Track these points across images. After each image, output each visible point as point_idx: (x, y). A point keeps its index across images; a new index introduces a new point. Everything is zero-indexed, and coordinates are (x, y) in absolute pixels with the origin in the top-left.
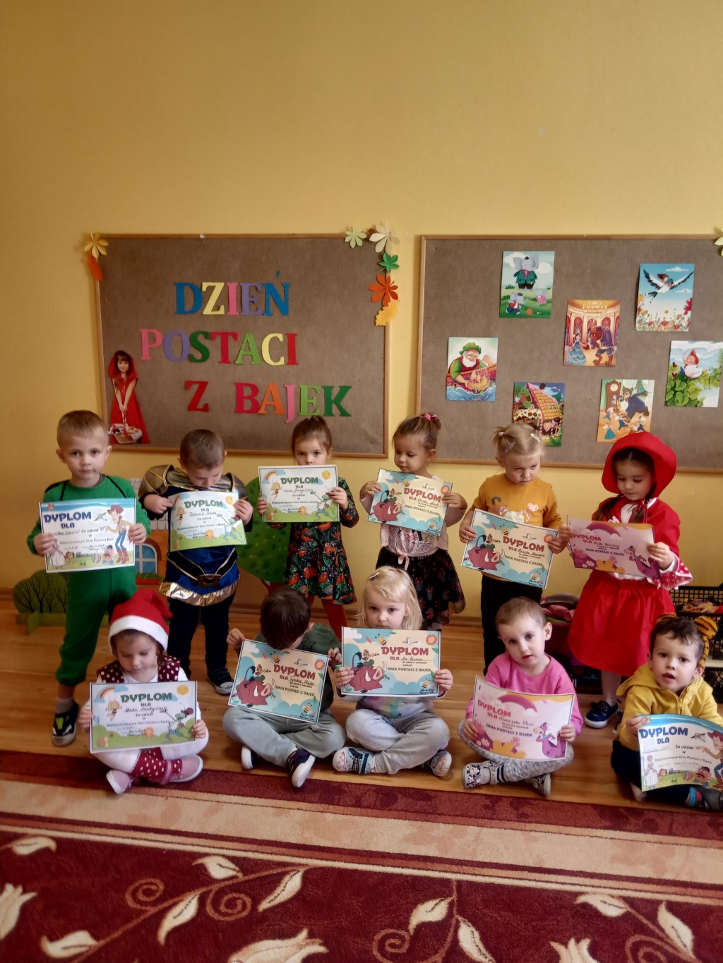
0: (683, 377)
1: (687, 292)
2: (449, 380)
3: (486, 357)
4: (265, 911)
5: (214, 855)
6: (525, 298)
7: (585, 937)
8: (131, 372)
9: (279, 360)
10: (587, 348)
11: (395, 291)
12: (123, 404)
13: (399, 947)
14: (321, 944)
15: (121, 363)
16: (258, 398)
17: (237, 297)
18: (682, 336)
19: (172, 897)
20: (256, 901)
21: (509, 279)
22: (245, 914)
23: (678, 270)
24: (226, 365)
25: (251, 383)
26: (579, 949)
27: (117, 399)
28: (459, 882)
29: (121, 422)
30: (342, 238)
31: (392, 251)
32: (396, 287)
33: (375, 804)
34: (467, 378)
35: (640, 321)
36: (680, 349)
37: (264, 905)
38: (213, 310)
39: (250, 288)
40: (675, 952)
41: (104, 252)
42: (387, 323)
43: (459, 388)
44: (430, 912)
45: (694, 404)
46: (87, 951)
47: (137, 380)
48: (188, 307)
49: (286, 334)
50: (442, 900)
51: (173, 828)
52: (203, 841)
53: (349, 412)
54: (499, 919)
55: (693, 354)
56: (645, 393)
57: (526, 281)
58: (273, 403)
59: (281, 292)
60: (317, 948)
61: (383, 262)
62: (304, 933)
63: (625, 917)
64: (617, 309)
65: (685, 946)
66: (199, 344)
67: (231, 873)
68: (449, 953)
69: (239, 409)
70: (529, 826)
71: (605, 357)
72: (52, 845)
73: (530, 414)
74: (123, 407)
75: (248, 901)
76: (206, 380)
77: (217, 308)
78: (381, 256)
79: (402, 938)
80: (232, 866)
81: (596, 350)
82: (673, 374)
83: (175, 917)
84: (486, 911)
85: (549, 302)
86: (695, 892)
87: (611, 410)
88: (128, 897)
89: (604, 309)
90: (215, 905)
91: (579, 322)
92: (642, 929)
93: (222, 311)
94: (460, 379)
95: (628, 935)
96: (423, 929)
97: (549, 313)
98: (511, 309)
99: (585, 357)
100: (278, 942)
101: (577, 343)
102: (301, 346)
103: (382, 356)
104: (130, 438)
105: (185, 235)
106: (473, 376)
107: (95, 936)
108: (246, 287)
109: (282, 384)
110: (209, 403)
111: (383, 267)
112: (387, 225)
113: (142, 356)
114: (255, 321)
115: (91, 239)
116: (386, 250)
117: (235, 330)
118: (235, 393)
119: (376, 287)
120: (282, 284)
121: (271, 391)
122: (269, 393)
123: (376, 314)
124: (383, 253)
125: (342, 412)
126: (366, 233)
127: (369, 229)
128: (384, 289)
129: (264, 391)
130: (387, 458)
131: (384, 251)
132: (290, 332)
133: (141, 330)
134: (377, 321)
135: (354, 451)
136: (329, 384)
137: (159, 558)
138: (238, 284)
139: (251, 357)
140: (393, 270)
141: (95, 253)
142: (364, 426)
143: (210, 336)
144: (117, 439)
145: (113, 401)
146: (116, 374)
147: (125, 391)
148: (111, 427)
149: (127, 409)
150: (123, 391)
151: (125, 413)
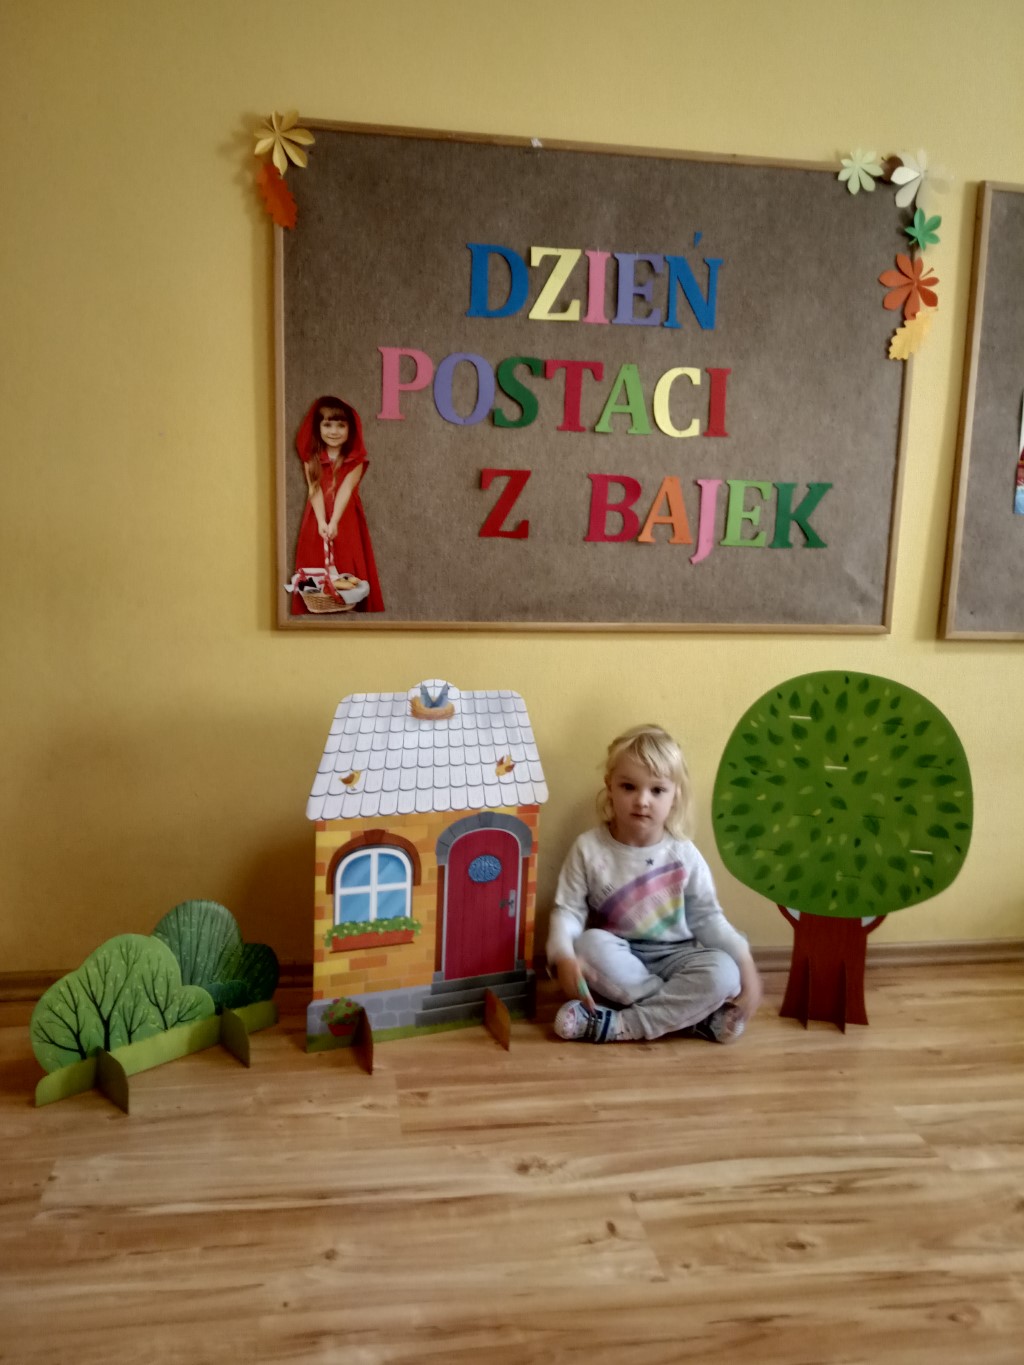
2: (1021, 472)
9: (688, 425)
11: (933, 289)
12: (328, 521)
15: (328, 425)
16: (639, 508)
17: (606, 285)
24: (575, 435)
25: (626, 473)
27: (312, 512)
29: (322, 565)
30: (831, 172)
32: (934, 281)
38: (552, 310)
39: (637, 263)
42: (911, 355)
47: (366, 465)
48: (496, 301)
49: (707, 370)
53: (823, 539)
58: (669, 520)
59: (700, 278)
66: (516, 384)
69: (595, 532)
74: (327, 529)
76: (527, 467)
77: (562, 305)
78: (908, 217)
102: (737, 395)
103: (895, 422)
104: (340, 601)
105: (498, 137)
108: (627, 262)
109: (692, 478)
110: (529, 517)
111: (911, 238)
112: (922, 155)
113: (381, 410)
114: (643, 339)
115: (268, 125)
116: (918, 205)
117: (599, 356)
118: (589, 497)
119: (894, 279)
120: (704, 261)
121: (667, 494)
122: (662, 497)
123: (891, 334)
124: (910, 211)
125: (811, 540)
126: (881, 166)
127: (886, 158)
128: (908, 284)
129: (652, 493)
130: (889, 633)
131: (914, 206)
132: (714, 364)
133: (385, 350)
134: (891, 349)
135: (824, 620)
136: (788, 479)
137: (416, 880)
138: (613, 256)
139: (629, 417)
140: (929, 245)
141: (279, 162)
142: (851, 569)
143: (541, 369)
144: (306, 602)
145: (303, 515)
146: (314, 451)
147: (336, 489)
148: (294, 574)
149: (336, 533)
150: (330, 490)
151: (331, 543)
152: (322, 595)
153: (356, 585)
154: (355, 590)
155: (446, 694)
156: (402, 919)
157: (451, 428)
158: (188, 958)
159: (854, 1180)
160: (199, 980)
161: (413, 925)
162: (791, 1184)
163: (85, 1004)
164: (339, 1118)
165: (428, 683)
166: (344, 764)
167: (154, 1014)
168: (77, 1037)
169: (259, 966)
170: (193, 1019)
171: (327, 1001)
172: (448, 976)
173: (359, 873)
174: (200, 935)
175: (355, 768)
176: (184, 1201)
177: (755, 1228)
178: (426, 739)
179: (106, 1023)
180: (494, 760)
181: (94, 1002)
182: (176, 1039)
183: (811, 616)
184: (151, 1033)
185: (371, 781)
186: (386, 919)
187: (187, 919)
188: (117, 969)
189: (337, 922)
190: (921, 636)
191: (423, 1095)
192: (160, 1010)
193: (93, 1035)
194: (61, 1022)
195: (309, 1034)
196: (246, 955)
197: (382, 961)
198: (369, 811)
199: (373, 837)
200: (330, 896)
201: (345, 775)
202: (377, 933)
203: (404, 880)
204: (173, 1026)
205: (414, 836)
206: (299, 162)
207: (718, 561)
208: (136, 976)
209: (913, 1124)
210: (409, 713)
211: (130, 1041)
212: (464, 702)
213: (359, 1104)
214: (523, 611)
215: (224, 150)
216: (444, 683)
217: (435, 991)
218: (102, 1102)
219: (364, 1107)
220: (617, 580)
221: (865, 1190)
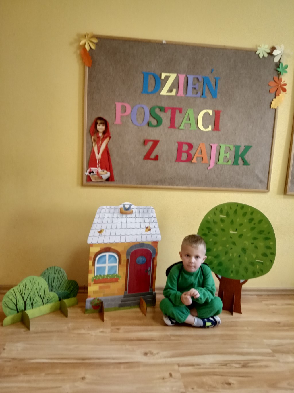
9: (208, 127)
11: (285, 87)
12: (98, 154)
15: (99, 125)
16: (192, 152)
17: (184, 85)
24: (173, 130)
25: (188, 141)
27: (94, 151)
29: (96, 167)
30: (254, 51)
32: (285, 85)
38: (168, 92)
39: (194, 78)
42: (278, 107)
47: (110, 137)
48: (150, 89)
49: (214, 111)
53: (249, 163)
58: (201, 156)
59: (213, 83)
61: (279, 69)
66: (156, 114)
69: (179, 159)
74: (98, 156)
76: (158, 139)
77: (170, 90)
78: (278, 65)
93: (174, 93)
102: (223, 119)
103: (272, 127)
104: (101, 178)
105: (152, 40)
108: (191, 78)
109: (209, 143)
110: (159, 154)
111: (279, 71)
112: (283, 47)
113: (115, 121)
114: (195, 101)
115: (84, 37)
116: (281, 61)
117: (181, 106)
118: (177, 148)
119: (273, 84)
120: (214, 77)
121: (201, 148)
122: (199, 149)
123: (272, 101)
124: (278, 64)
125: (245, 163)
126: (270, 49)
127: (271, 47)
128: (277, 86)
129: (196, 147)
130: (269, 192)
131: (279, 62)
132: (216, 109)
133: (117, 103)
134: (272, 105)
135: (248, 188)
136: (238, 144)
137: (120, 263)
138: (186, 76)
139: (190, 125)
140: (284, 74)
141: (87, 47)
142: (257, 172)
143: (163, 110)
144: (92, 178)
145: (91, 152)
146: (95, 133)
147: (101, 145)
148: (88, 169)
149: (101, 158)
150: (99, 145)
151: (99, 161)
152: (96, 176)
153: (106, 173)
154: (106, 175)
155: (131, 207)
156: (115, 275)
157: (136, 127)
158: (51, 284)
159: (248, 363)
160: (54, 290)
161: (118, 276)
162: (228, 364)
163: (19, 296)
164: (92, 335)
165: (125, 203)
166: (99, 227)
167: (40, 300)
168: (16, 306)
169: (72, 287)
170: (52, 302)
171: (91, 299)
172: (128, 293)
173: (102, 260)
174: (54, 277)
175: (102, 228)
176: (43, 359)
177: (216, 377)
178: (124, 220)
179: (25, 303)
180: (145, 227)
181: (22, 296)
182: (47, 308)
183: (244, 186)
184: (39, 306)
185: (106, 232)
186: (110, 274)
187: (51, 272)
188: (29, 286)
189: (95, 275)
190: (279, 193)
191: (118, 329)
192: (42, 298)
193: (21, 305)
194: (11, 302)
195: (86, 308)
196: (69, 283)
197: (109, 287)
198: (106, 241)
199: (107, 249)
200: (93, 267)
201: (99, 230)
202: (108, 278)
203: (116, 262)
204: (46, 304)
205: (119, 249)
206: (93, 47)
207: (216, 169)
208: (35, 288)
209: (269, 346)
210: (119, 212)
211: (32, 308)
212: (136, 210)
213: (98, 331)
214: (156, 182)
215: (71, 44)
216: (130, 203)
217: (125, 297)
218: (23, 326)
219: (100, 332)
220: (185, 174)
221: (252, 367)
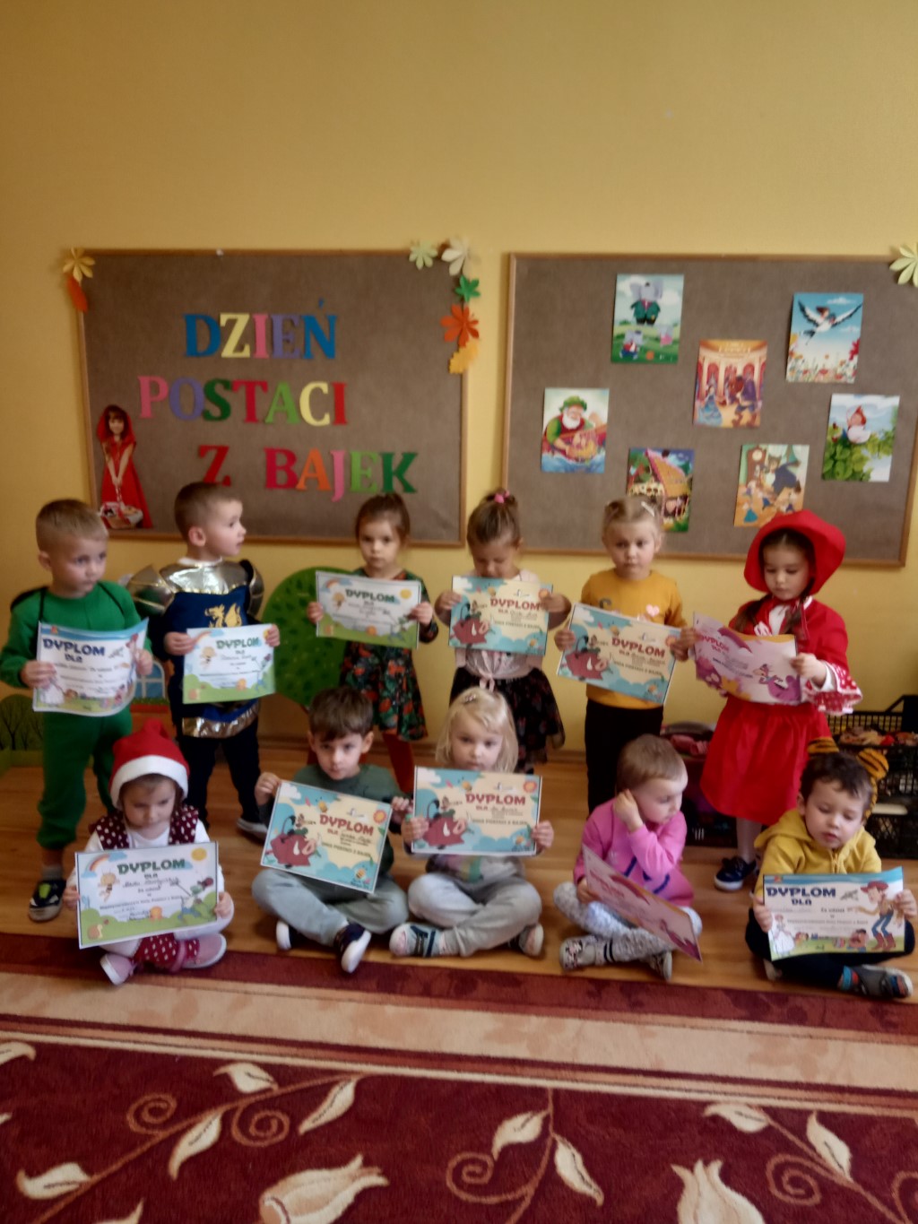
0: (845, 442)
1: (853, 331)
2: (545, 445)
3: (593, 416)
4: (307, 1133)
5: (242, 1061)
6: (645, 337)
7: (715, 1159)
8: (126, 433)
9: (323, 418)
10: (724, 403)
11: (476, 327)
12: (117, 475)
13: (480, 1176)
14: (379, 1175)
15: (113, 422)
16: (296, 468)
17: (266, 335)
18: (845, 388)
19: (187, 1116)
20: (296, 1121)
21: (624, 311)
22: (281, 1137)
23: (842, 302)
24: (253, 425)
25: (287, 447)
26: (708, 1174)
27: (108, 470)
28: (557, 1092)
29: (116, 501)
30: (405, 255)
31: (471, 274)
32: (476, 322)
33: (448, 993)
34: (569, 441)
35: (793, 369)
36: (843, 404)
37: (307, 1125)
38: (235, 351)
39: (284, 322)
40: (830, 1176)
41: (89, 274)
42: (465, 371)
43: (558, 455)
44: (520, 1130)
45: (859, 477)
46: (77, 1190)
47: (135, 444)
48: (202, 347)
49: (332, 384)
50: (534, 1115)
51: (189, 1027)
52: (226, 1044)
53: (415, 488)
54: (607, 1137)
55: (859, 411)
56: (796, 463)
57: (646, 315)
58: (314, 475)
59: (323, 325)
60: (375, 1179)
61: (460, 289)
62: (358, 1160)
63: (767, 1131)
64: (763, 353)
65: (841, 1167)
66: (217, 395)
67: (262, 1085)
68: (543, 1183)
69: (271, 482)
70: (644, 1017)
71: (747, 416)
72: (30, 1052)
73: (649, 490)
74: (117, 480)
75: (286, 1120)
76: (226, 444)
77: (240, 348)
78: (457, 281)
79: (484, 1165)
80: (264, 1075)
81: (734, 407)
82: (833, 439)
83: (191, 1144)
84: (591, 1128)
85: (675, 342)
86: (854, 1098)
87: (753, 484)
88: (130, 1118)
89: (747, 351)
90: (243, 1126)
91: (714, 369)
92: (788, 1147)
93: (246, 353)
94: (560, 443)
95: (768, 1156)
96: (511, 1152)
97: (675, 358)
98: (626, 351)
99: (720, 416)
100: (324, 1173)
101: (711, 398)
102: (352, 401)
103: (458, 411)
104: (127, 521)
105: (197, 251)
106: (577, 438)
107: (87, 1170)
109: (326, 450)
110: (230, 475)
111: (460, 294)
112: (467, 240)
113: (141, 412)
114: (291, 365)
115: (71, 255)
116: (464, 272)
117: (265, 377)
118: (265, 461)
119: (451, 322)
120: (326, 316)
121: (311, 460)
122: (309, 462)
123: (450, 357)
124: (459, 277)
125: (407, 487)
126: (437, 249)
127: (440, 243)
128: (461, 324)
129: (303, 459)
131: (461, 274)
132: (337, 380)
133: (141, 378)
134: (451, 367)
135: (420, 538)
136: (389, 450)
138: (268, 317)
139: (285, 413)
140: (473, 298)
141: (77, 276)
142: (434, 506)
143: (231, 386)
144: (110, 522)
145: (104, 473)
146: (107, 436)
147: (120, 459)
148: (101, 505)
149: (122, 482)
150: (117, 459)
151: (120, 488)
152: (117, 518)
153: (136, 512)
156: (161, 698)
157: (181, 421)
186: (152, 698)
203: (160, 677)
207: (348, 500)
220: (286, 512)
